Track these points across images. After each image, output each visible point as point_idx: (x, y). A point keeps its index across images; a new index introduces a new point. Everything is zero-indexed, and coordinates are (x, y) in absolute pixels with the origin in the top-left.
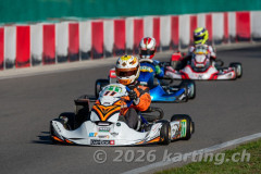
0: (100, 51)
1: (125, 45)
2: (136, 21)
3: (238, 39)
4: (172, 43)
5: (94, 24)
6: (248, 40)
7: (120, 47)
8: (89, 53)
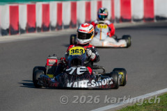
0: (16, 28)
1: (35, 24)
2: (43, 6)
3: (122, 20)
4: (71, 23)
5: (11, 7)
6: (129, 20)
7: (32, 25)
8: (8, 30)
